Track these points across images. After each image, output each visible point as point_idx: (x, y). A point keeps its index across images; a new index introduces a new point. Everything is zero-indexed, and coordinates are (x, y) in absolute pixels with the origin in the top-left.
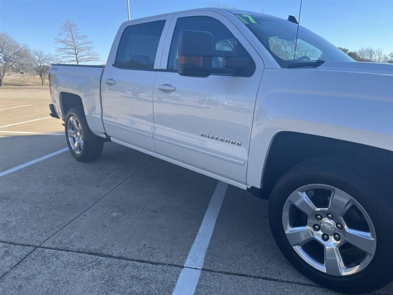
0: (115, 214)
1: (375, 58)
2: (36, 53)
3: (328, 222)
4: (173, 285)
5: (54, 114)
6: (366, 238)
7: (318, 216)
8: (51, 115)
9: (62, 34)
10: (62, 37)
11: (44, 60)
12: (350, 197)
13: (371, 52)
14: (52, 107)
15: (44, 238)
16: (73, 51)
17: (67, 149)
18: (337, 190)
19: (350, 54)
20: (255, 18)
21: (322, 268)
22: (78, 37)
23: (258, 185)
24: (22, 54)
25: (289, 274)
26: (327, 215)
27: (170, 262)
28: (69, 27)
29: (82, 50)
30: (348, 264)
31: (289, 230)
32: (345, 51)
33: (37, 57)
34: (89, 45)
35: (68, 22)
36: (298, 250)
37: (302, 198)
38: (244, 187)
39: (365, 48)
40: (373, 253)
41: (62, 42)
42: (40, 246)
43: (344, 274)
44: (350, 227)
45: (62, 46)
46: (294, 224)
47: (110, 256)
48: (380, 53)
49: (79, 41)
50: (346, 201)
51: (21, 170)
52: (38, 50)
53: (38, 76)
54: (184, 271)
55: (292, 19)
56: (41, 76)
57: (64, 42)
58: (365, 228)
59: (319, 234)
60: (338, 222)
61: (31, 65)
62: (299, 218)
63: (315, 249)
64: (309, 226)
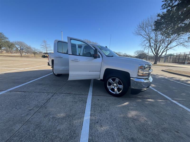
0: (70, 87)
1: (121, 54)
3: (115, 84)
4: (87, 98)
5: (49, 65)
6: (121, 86)
7: (113, 83)
8: (48, 65)
10: (43, 44)
11: (36, 50)
12: (119, 79)
13: (120, 53)
14: (48, 63)
15: (56, 91)
16: (46, 48)
17: (53, 73)
18: (117, 78)
19: (116, 53)
20: (100, 47)
21: (114, 93)
22: (47, 45)
24: (29, 48)
25: (108, 95)
26: (115, 83)
27: (85, 94)
28: (45, 42)
29: (48, 48)
30: (119, 91)
31: (108, 86)
32: (115, 52)
33: (33, 49)
34: (50, 47)
35: (44, 40)
36: (110, 90)
37: (111, 80)
38: (99, 79)
39: (119, 52)
40: (123, 88)
41: (42, 45)
42: (56, 93)
43: (118, 93)
44: (119, 85)
47: (72, 94)
48: (122, 53)
49: (47, 46)
51: (42, 78)
53: (33, 54)
54: (88, 96)
55: (106, 47)
56: (34, 54)
57: (43, 46)
58: (121, 84)
59: (113, 87)
60: (117, 84)
61: (31, 51)
62: (110, 84)
63: (113, 90)
64: (112, 86)
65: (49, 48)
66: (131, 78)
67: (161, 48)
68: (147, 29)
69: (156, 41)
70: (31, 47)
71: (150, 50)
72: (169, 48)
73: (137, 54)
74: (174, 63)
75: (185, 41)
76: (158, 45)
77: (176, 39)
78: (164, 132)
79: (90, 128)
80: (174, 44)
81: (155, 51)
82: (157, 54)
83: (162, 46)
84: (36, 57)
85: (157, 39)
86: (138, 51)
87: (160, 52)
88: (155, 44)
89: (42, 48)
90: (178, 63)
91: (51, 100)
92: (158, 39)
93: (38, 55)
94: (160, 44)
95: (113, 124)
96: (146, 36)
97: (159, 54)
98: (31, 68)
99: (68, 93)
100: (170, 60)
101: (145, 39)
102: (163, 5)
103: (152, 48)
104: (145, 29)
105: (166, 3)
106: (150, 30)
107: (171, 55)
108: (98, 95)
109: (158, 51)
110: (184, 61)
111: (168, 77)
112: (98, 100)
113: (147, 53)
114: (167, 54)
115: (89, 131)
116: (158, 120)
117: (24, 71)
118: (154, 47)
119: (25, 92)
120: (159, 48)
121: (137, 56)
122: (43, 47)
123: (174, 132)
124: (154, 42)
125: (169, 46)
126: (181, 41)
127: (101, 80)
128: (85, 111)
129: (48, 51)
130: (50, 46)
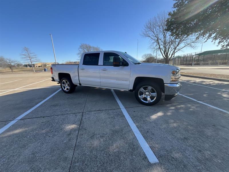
2: (8, 60)
6: (155, 94)
7: (145, 92)
8: (53, 81)
9: (23, 52)
10: (24, 53)
11: (12, 62)
14: (53, 78)
16: (29, 59)
18: (149, 86)
21: (147, 102)
23: (132, 89)
25: (140, 105)
26: (147, 92)
27: (117, 108)
28: (26, 50)
29: (33, 58)
30: (152, 99)
31: (139, 96)
35: (26, 48)
36: (142, 100)
37: (142, 89)
38: (128, 90)
40: (156, 96)
41: (23, 55)
42: (83, 112)
43: (151, 102)
44: (152, 93)
45: (24, 56)
46: (140, 95)
47: (103, 110)
49: (32, 55)
50: (151, 88)
52: (8, 58)
53: (9, 68)
54: (121, 109)
56: (11, 68)
57: (25, 55)
58: (154, 92)
59: (146, 96)
60: (149, 93)
61: (5, 64)
62: (142, 94)
63: (145, 99)
64: (144, 95)
65: (35, 58)
66: (165, 84)
67: (170, 49)
68: (154, 29)
69: (165, 43)
70: (4, 58)
71: (160, 53)
72: (178, 50)
73: (144, 58)
74: (182, 65)
75: (192, 42)
76: (167, 47)
77: (184, 40)
78: (205, 127)
79: (144, 138)
80: (182, 45)
81: (164, 53)
82: (167, 56)
83: (171, 48)
84: (15, 71)
85: (165, 40)
86: (146, 55)
87: (170, 54)
88: (164, 46)
89: (23, 58)
90: (186, 65)
91: (84, 120)
92: (167, 40)
93: (16, 69)
94: (169, 46)
95: (162, 130)
96: (155, 37)
97: (169, 57)
98: (23, 88)
99: (97, 110)
100: (178, 62)
101: (153, 41)
102: (175, 4)
103: (161, 50)
104: (153, 30)
105: (177, 2)
106: (158, 31)
107: (179, 57)
108: (130, 107)
109: (167, 54)
110: (191, 63)
111: (184, 80)
112: (134, 111)
113: (155, 56)
114: (175, 56)
115: (146, 141)
116: (196, 120)
117: (16, 92)
118: (163, 49)
119: (44, 117)
120: (168, 51)
121: (145, 61)
122: (25, 57)
123: (212, 126)
124: (163, 44)
125: (178, 48)
126: (189, 41)
127: (131, 90)
128: (129, 125)
129: (33, 62)
130: (36, 55)
